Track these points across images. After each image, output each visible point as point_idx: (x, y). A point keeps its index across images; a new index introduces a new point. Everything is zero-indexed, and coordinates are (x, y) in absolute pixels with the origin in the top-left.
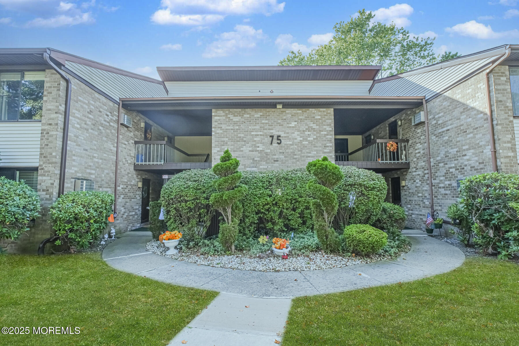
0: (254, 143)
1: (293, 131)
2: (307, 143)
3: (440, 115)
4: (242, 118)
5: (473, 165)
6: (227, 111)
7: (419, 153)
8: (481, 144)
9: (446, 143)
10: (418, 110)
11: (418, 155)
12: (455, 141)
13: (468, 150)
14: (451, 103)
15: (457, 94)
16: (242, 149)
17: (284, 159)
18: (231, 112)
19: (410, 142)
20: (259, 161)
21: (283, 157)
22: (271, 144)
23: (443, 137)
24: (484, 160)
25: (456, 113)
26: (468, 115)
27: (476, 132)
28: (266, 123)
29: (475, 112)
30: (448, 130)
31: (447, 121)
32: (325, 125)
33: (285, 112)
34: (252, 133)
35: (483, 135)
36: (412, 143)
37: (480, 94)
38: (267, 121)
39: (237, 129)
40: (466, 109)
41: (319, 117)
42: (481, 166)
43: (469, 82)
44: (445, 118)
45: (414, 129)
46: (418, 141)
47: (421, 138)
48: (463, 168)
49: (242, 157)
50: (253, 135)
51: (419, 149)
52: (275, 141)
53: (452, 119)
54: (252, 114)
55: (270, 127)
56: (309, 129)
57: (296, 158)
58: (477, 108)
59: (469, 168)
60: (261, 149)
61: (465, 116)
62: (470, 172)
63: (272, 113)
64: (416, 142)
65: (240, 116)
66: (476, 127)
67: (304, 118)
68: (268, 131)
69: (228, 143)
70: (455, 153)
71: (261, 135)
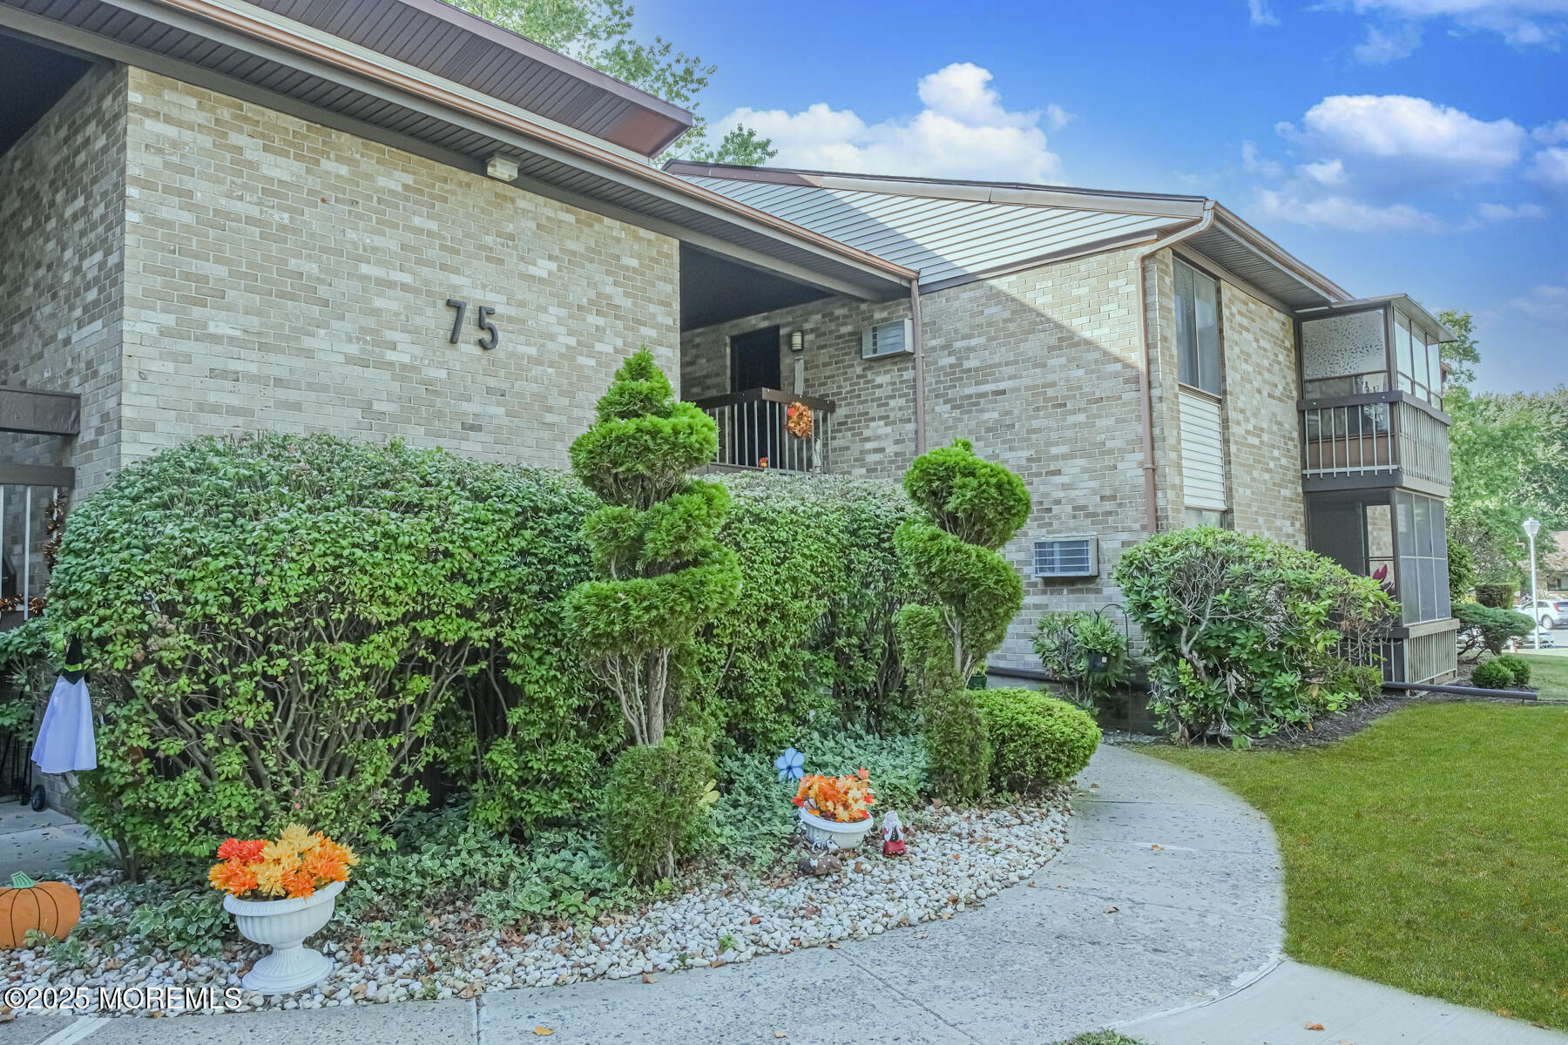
0: (371, 322)
1: (542, 301)
2: (592, 362)
3: (973, 342)
4: (308, 171)
5: (1081, 502)
6: (226, 107)
7: (882, 450)
8: (1109, 444)
9: (988, 430)
10: (884, 309)
11: (872, 458)
12: (1022, 426)
13: (1065, 457)
14: (1013, 312)
15: (1039, 292)
16: (307, 342)
17: (506, 421)
18: (246, 119)
19: (841, 412)
20: (393, 417)
21: (501, 411)
22: (453, 340)
23: (982, 411)
24: (1116, 490)
25: (1033, 346)
26: (1074, 358)
27: (1095, 411)
28: (430, 234)
29: (1097, 355)
30: (1003, 392)
31: (999, 365)
32: (650, 300)
33: (513, 201)
34: (365, 269)
35: (1117, 421)
36: (847, 416)
37: (1113, 306)
38: (433, 226)
39: (282, 228)
40: (1068, 340)
41: (635, 263)
42: (1108, 506)
43: (1083, 266)
44: (991, 354)
45: (859, 370)
46: (874, 411)
47: (892, 403)
48: (1049, 510)
49: (311, 387)
50: (368, 278)
51: (878, 438)
52: (469, 330)
53: (1016, 362)
54: (363, 167)
55: (449, 260)
56: (601, 304)
57: (551, 425)
58: (1105, 345)
59: (1069, 509)
60: (406, 359)
61: (1063, 360)
62: (1072, 523)
63: (459, 191)
64: (867, 413)
65: (298, 157)
66: (1097, 395)
67: (582, 250)
68: (441, 275)
69: (230, 294)
70: (1024, 462)
71: (405, 287)
